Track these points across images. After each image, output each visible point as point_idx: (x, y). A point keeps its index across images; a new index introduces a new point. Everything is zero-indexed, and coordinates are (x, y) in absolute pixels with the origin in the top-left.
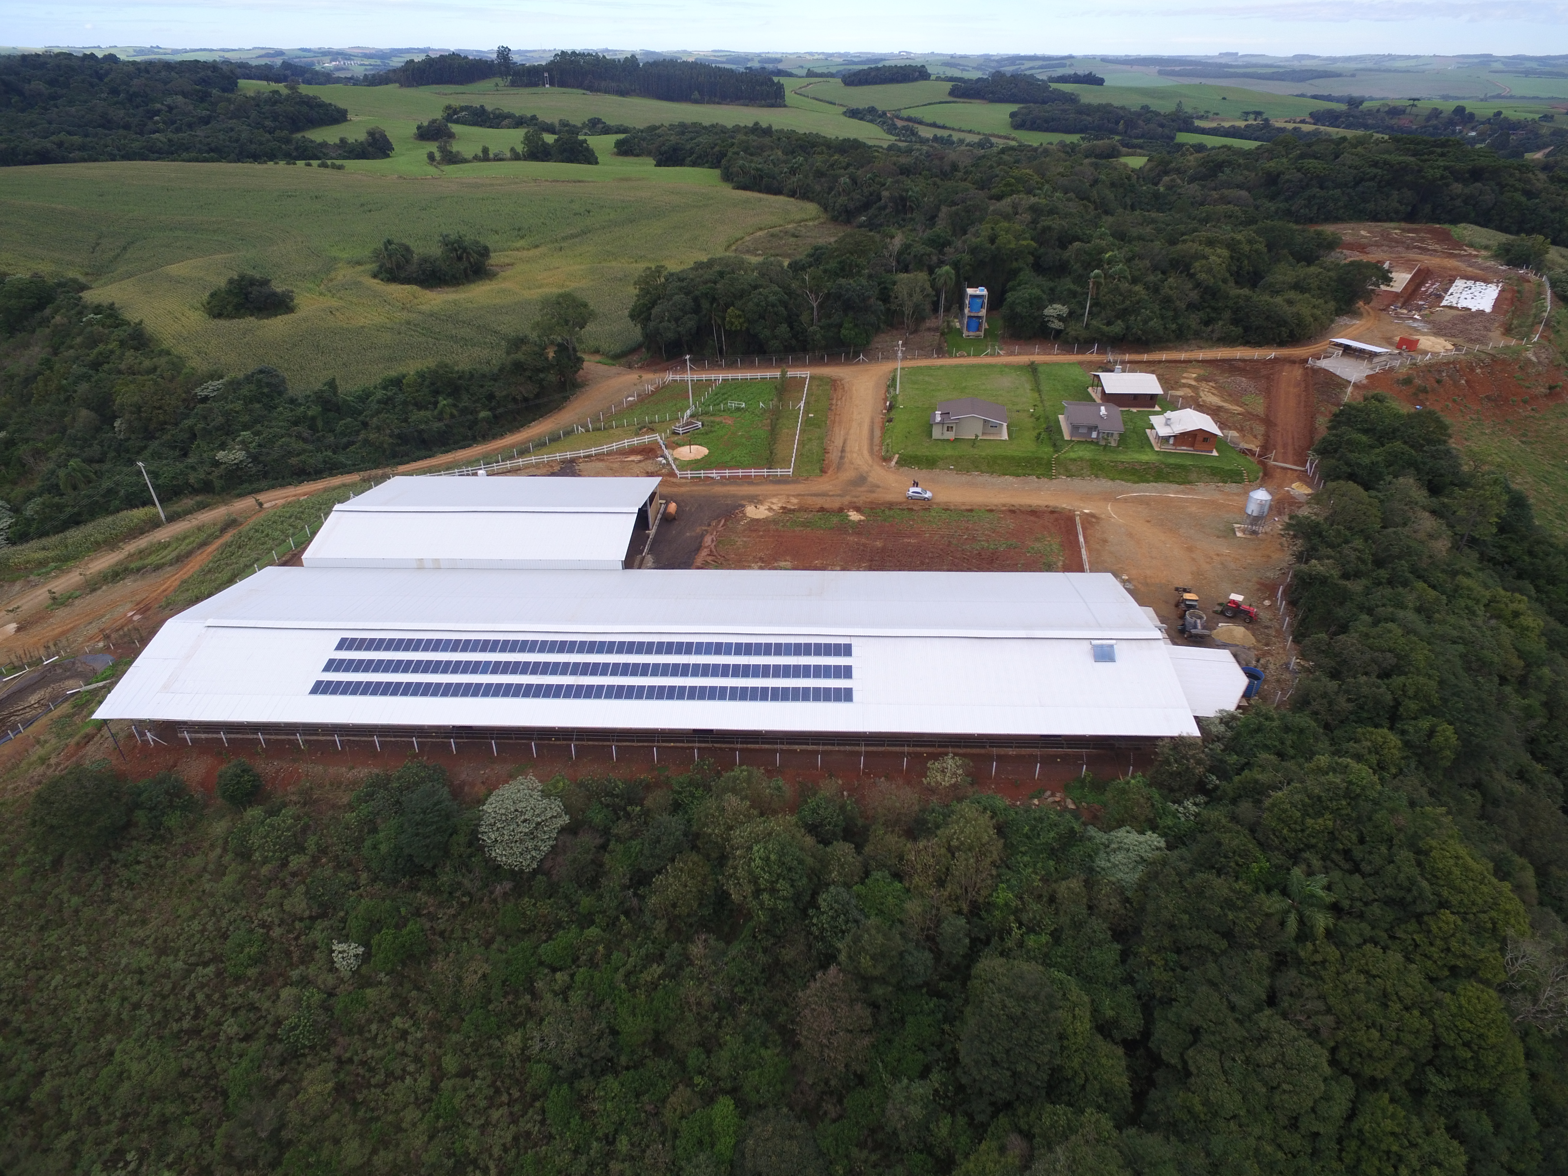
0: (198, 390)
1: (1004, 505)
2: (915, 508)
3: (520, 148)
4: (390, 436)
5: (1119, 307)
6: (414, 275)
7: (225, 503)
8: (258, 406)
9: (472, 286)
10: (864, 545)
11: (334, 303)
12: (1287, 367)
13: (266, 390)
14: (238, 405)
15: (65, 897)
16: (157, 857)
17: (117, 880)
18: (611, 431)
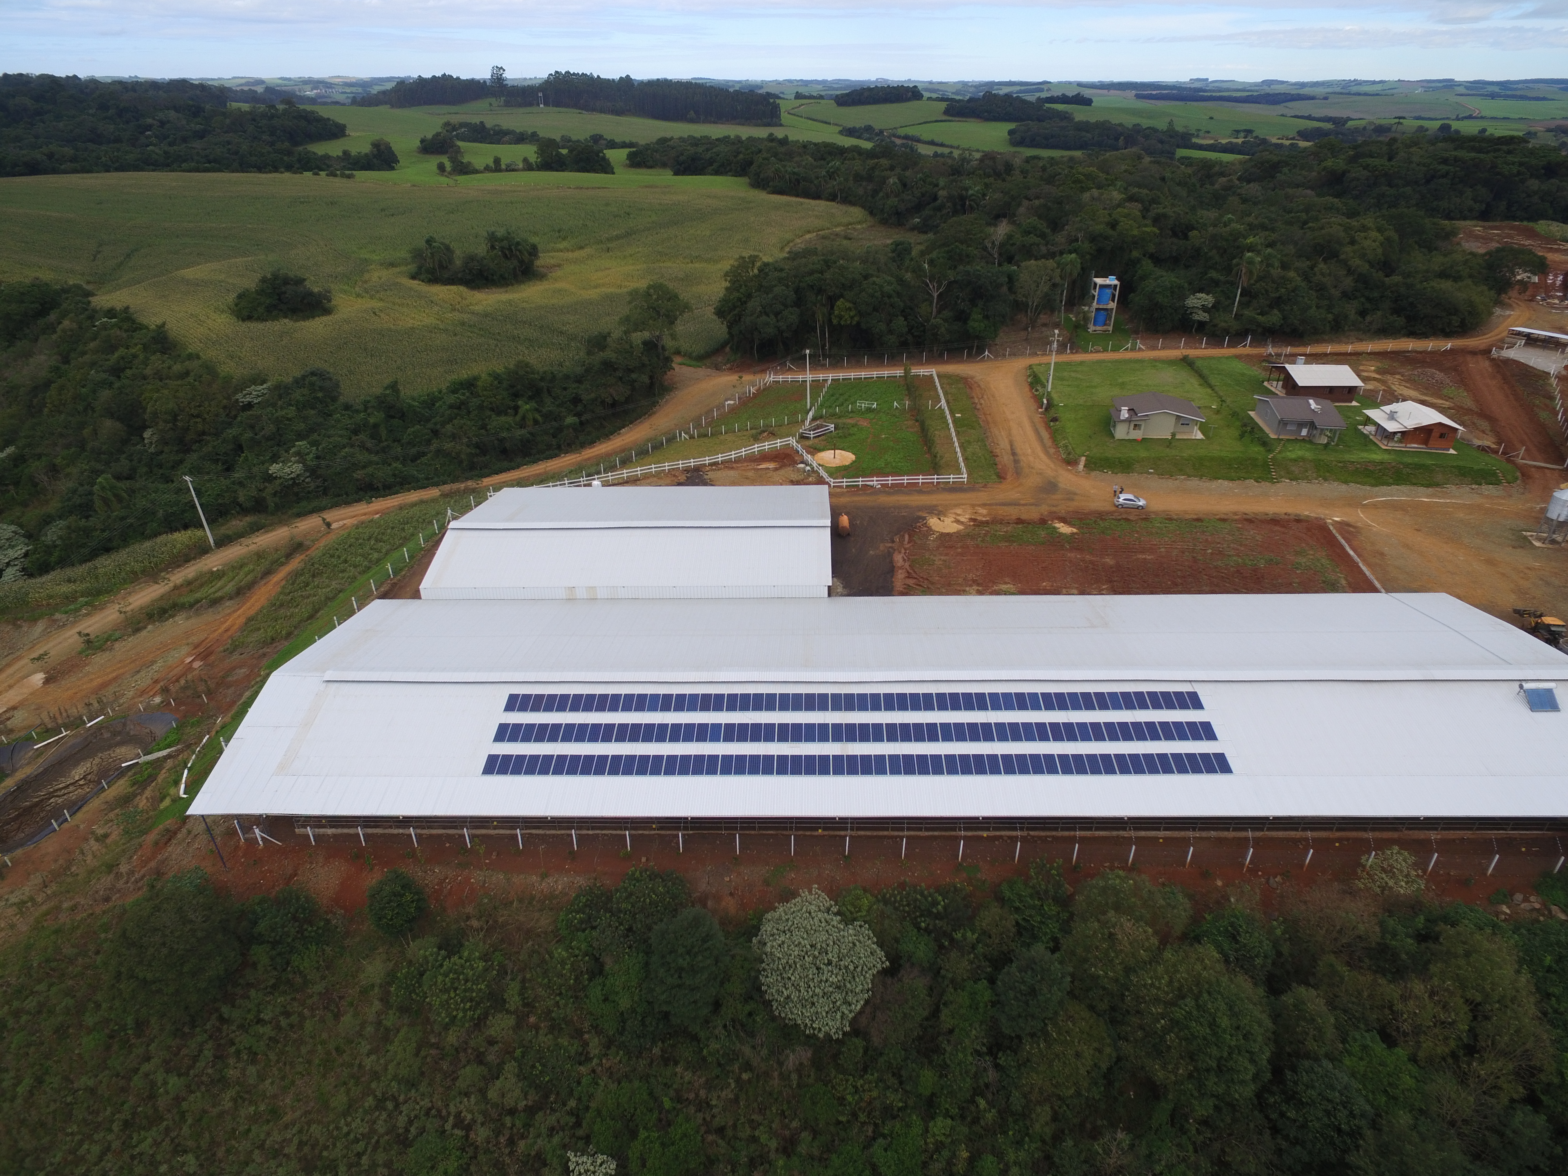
0: (239, 396)
1: (1235, 514)
2: (1131, 518)
3: (533, 158)
4: (468, 446)
5: (1273, 295)
6: (459, 275)
7: (282, 523)
8: (313, 412)
9: (522, 286)
10: (1091, 562)
11: (376, 304)
12: (1469, 358)
13: (320, 395)
14: (291, 412)
15: (160, 1077)
16: (287, 1014)
17: (233, 1049)
18: (722, 437)
